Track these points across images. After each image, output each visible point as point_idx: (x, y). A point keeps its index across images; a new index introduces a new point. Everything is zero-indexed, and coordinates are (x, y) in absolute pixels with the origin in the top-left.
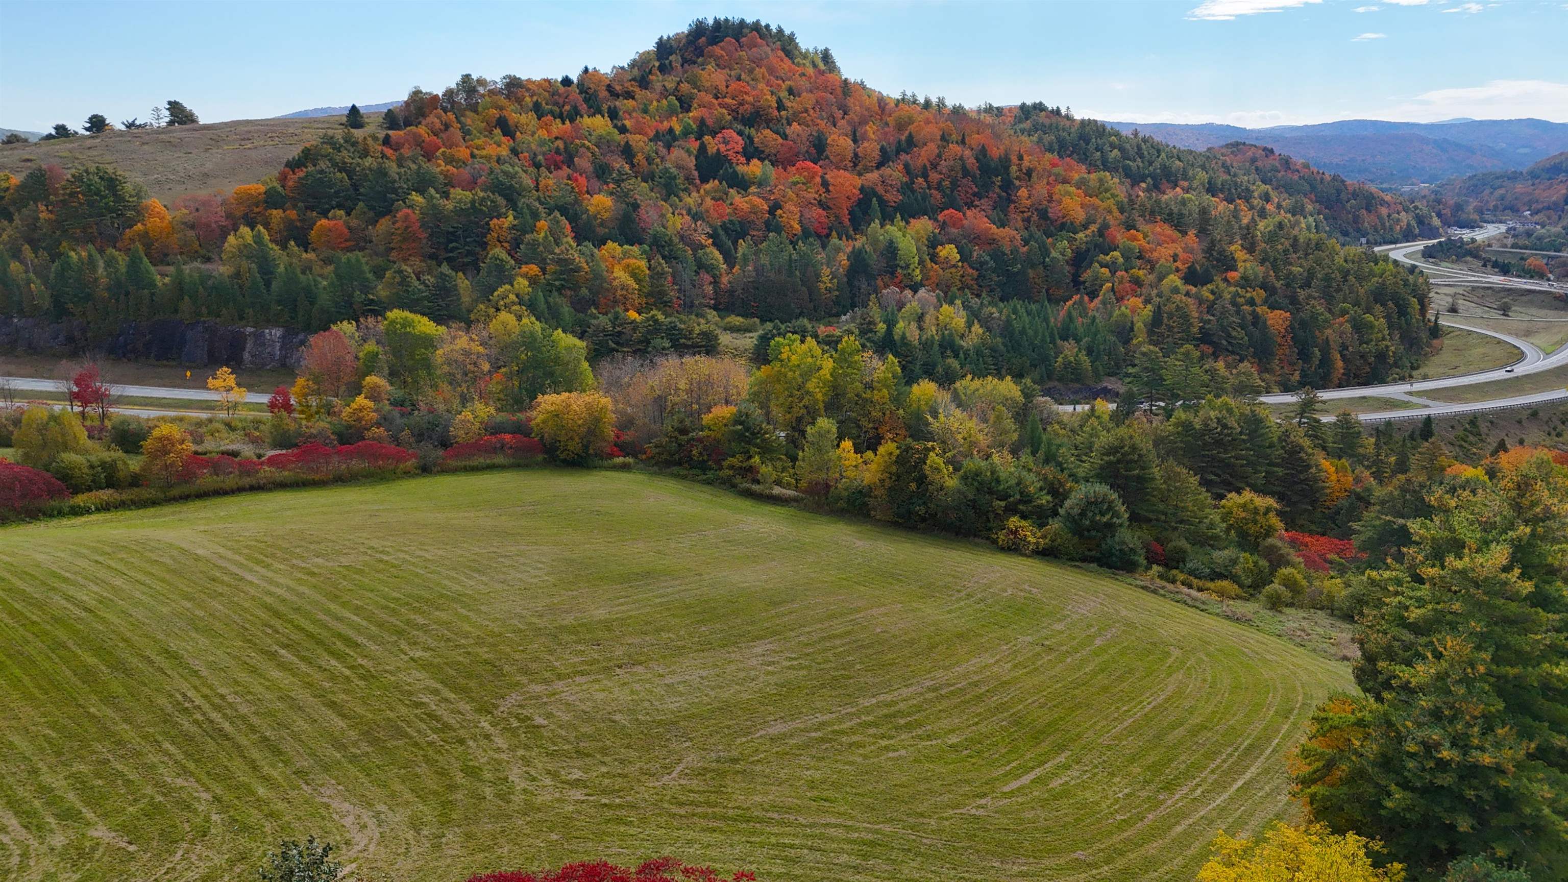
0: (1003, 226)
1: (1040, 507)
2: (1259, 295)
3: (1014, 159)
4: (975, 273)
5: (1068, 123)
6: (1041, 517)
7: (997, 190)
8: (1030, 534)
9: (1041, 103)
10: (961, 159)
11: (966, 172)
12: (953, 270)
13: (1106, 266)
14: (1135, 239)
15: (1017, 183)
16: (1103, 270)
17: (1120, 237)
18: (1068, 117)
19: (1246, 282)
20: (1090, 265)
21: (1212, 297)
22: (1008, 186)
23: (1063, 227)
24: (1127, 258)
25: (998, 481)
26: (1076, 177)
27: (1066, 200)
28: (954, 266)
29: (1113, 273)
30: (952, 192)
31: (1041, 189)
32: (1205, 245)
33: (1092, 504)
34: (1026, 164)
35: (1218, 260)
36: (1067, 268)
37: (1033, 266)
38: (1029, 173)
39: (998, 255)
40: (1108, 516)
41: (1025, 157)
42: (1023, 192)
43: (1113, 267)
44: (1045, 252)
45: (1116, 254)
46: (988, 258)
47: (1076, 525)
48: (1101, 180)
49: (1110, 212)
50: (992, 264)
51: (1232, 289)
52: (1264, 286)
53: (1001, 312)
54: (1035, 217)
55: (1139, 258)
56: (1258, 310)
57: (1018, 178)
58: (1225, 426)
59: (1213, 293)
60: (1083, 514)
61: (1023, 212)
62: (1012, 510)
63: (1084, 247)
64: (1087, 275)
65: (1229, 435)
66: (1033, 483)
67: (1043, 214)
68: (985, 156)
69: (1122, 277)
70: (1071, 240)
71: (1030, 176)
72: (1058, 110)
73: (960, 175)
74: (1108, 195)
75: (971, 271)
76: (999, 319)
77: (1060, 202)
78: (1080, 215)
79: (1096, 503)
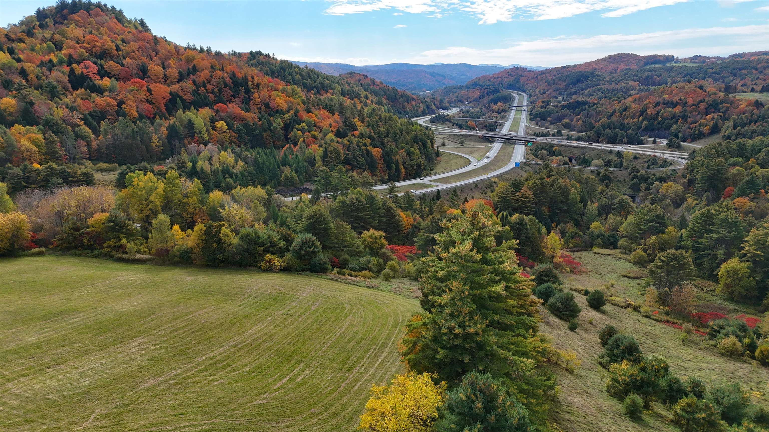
0: (248, 111)
1: (280, 248)
2: (368, 141)
3: (250, 78)
4: (237, 135)
5: (274, 61)
6: (281, 253)
7: (243, 94)
8: (277, 261)
9: (260, 51)
10: (223, 78)
11: (226, 85)
12: (225, 134)
13: (300, 130)
14: (312, 117)
15: (252, 90)
16: (299, 132)
17: (305, 116)
18: (274, 59)
19: (362, 136)
20: (292, 130)
21: (348, 143)
22: (248, 92)
23: (277, 111)
24: (309, 127)
25: (259, 238)
26: (281, 88)
27: (278, 99)
28: (225, 132)
29: (303, 133)
30: (220, 95)
31: (265, 93)
32: (343, 119)
33: (305, 243)
34: (256, 81)
35: (349, 126)
36: (282, 132)
37: (265, 131)
38: (258, 85)
39: (246, 126)
40: (312, 248)
41: (255, 78)
42: (256, 95)
43: (303, 130)
44: (270, 124)
45: (304, 124)
46: (242, 128)
47: (298, 255)
48: (293, 89)
49: (299, 104)
50: (244, 130)
51: (357, 139)
52: (370, 137)
53: (251, 154)
54: (263, 107)
55: (315, 126)
56: (368, 148)
57: (253, 88)
58: (360, 201)
59: (348, 141)
60: (301, 248)
61: (257, 105)
62: (267, 251)
63: (288, 121)
64: (291, 135)
65: (361, 205)
66: (276, 236)
67: (267, 106)
68: (235, 77)
69: (308, 136)
70: (282, 118)
71: (259, 87)
72: (269, 55)
73: (223, 86)
74: (297, 96)
75: (234, 134)
76: (251, 157)
77: (275, 100)
78: (285, 106)
79: (306, 243)
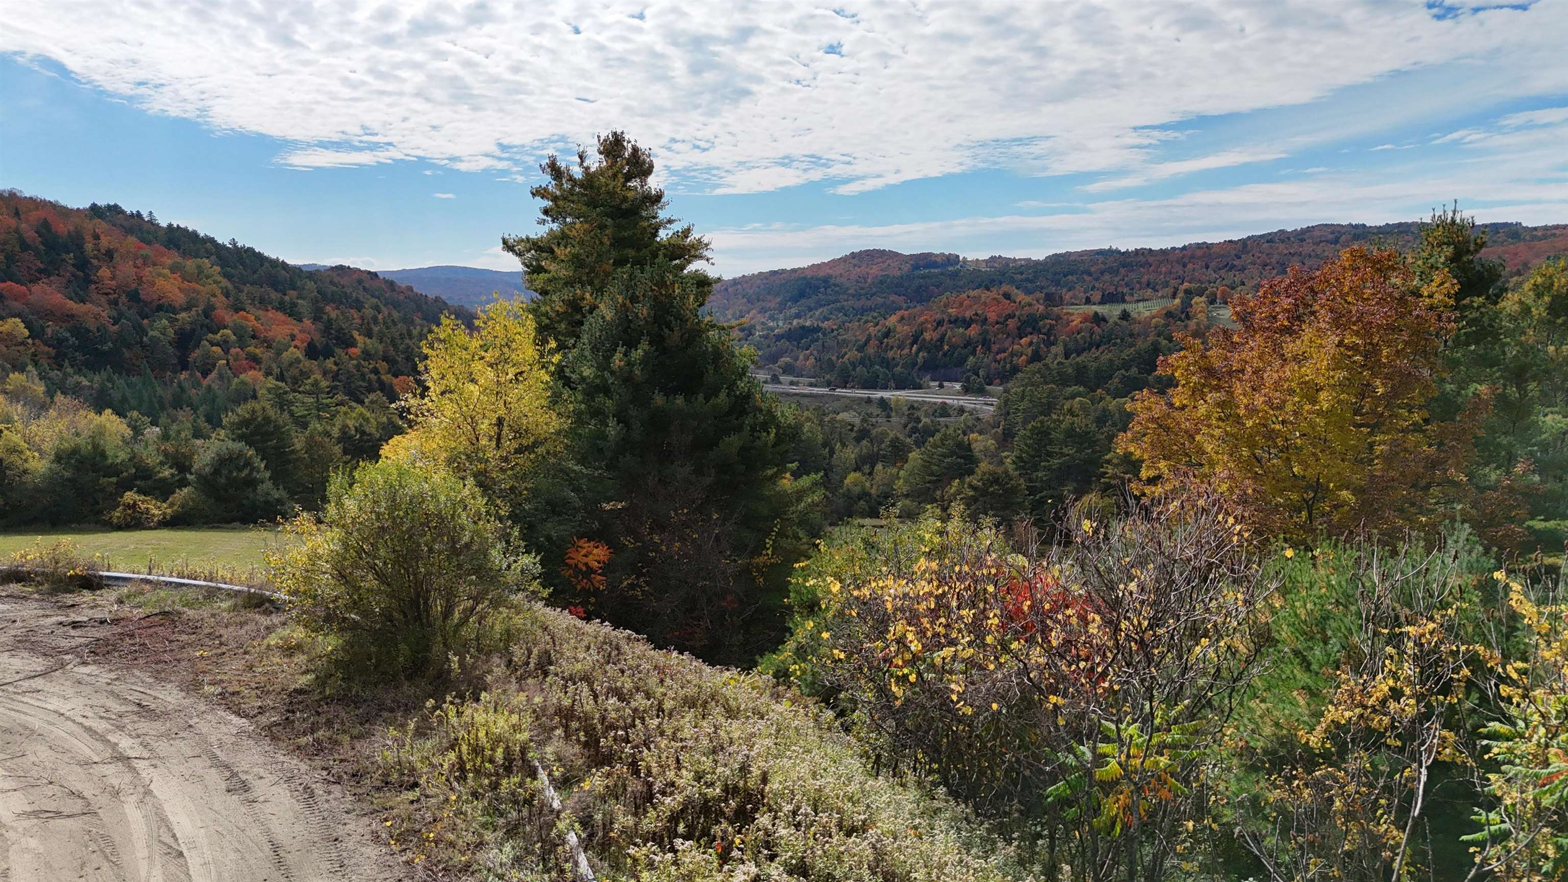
0: (83, 301)
1: (163, 480)
2: (383, 366)
3: (88, 238)
4: (53, 352)
5: (153, 228)
6: (163, 491)
7: (70, 268)
8: (155, 509)
9: (116, 206)
10: (17, 231)
11: (25, 246)
12: (21, 348)
13: (218, 345)
14: (246, 319)
15: (95, 262)
16: (214, 348)
17: (230, 318)
18: (152, 223)
19: (367, 355)
20: (198, 345)
21: (335, 368)
22: (83, 264)
23: (160, 308)
24: (240, 338)
26: (169, 262)
27: (160, 282)
28: (23, 343)
29: (227, 352)
30: (8, 267)
31: (127, 270)
32: (320, 325)
33: (224, 462)
34: (104, 242)
35: (337, 338)
36: (171, 350)
37: (129, 346)
38: (110, 254)
39: (79, 331)
40: (246, 472)
41: (102, 237)
42: (104, 272)
43: (225, 345)
44: (143, 332)
45: (228, 332)
46: (68, 335)
47: (207, 483)
48: (199, 267)
49: (214, 296)
50: (72, 340)
51: (355, 362)
52: (385, 359)
53: (91, 381)
54: (124, 298)
55: (254, 337)
56: (383, 377)
57: (96, 257)
59: (336, 364)
60: (216, 472)
61: (107, 294)
62: (126, 485)
63: (188, 327)
64: (196, 355)
65: (369, 441)
66: (151, 457)
67: (134, 296)
68: (49, 231)
69: (237, 354)
70: (172, 321)
71: (111, 258)
72: (139, 215)
73: (17, 249)
74: (210, 281)
75: (46, 349)
76: (91, 387)
77: (153, 284)
78: (180, 299)
79: (231, 459)
